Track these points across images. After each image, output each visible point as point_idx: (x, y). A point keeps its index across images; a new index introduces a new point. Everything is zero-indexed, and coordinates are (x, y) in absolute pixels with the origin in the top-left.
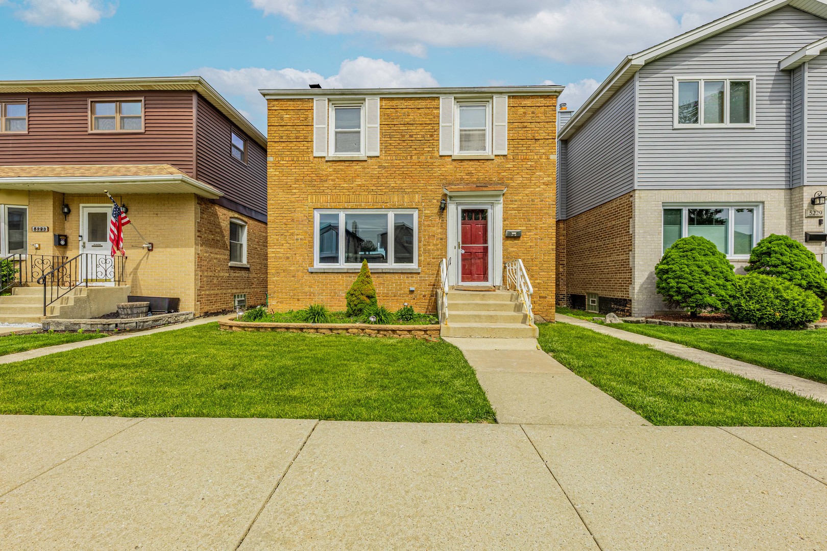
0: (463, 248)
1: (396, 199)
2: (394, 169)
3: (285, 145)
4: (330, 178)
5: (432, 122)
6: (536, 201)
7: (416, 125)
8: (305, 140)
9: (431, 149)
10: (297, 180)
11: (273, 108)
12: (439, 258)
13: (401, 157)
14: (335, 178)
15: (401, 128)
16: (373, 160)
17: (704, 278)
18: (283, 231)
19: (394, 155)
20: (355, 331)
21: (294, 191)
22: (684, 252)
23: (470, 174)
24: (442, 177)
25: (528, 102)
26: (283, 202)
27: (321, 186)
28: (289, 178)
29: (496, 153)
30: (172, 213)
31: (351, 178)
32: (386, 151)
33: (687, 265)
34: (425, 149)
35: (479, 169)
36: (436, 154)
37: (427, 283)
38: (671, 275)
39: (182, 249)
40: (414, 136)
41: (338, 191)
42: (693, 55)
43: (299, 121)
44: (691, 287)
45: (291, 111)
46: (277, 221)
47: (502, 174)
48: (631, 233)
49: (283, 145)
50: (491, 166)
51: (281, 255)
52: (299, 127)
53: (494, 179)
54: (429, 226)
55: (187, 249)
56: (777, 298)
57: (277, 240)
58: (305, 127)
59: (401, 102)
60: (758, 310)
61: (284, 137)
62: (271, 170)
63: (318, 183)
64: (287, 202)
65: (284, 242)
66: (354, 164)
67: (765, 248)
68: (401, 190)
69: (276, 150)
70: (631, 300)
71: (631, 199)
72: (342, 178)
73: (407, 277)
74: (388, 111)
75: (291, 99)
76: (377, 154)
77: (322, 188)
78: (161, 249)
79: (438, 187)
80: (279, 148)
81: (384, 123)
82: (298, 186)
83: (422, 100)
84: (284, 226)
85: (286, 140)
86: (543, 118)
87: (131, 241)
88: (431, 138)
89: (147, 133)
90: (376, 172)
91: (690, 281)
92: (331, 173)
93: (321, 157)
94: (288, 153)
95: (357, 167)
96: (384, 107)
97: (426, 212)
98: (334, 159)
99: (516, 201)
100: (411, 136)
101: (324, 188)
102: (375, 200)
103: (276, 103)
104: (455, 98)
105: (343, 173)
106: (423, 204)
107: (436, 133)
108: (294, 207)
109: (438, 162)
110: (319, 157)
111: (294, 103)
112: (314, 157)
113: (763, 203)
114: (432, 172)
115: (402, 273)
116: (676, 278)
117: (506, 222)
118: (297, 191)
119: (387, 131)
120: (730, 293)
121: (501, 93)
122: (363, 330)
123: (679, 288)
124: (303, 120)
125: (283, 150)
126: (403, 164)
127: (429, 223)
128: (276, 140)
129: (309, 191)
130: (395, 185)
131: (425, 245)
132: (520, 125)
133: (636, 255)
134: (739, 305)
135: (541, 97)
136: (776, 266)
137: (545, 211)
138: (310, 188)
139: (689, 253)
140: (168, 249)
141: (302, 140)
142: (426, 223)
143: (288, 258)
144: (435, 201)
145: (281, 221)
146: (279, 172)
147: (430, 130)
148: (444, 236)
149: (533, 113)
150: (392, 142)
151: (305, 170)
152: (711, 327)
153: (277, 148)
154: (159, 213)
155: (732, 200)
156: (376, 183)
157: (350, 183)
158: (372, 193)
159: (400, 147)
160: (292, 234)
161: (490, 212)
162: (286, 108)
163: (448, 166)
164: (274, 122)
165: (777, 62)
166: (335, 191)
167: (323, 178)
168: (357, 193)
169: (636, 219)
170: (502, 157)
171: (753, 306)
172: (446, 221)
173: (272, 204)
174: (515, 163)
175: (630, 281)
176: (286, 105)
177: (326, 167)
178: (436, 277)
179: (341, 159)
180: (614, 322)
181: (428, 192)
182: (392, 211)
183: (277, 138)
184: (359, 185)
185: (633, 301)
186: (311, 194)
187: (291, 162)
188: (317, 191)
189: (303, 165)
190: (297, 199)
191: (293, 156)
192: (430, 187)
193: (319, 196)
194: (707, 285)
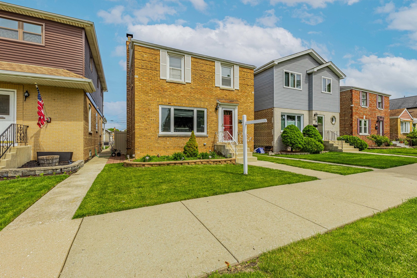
0: (224, 126)
1: (198, 103)
2: (197, 90)
3: (145, 71)
4: (168, 90)
5: (212, 72)
6: (248, 109)
7: (206, 72)
8: (156, 70)
9: (212, 83)
10: (151, 90)
11: (138, 50)
12: (215, 131)
13: (200, 85)
14: (171, 91)
15: (200, 72)
16: (188, 85)
17: (298, 138)
18: (143, 115)
19: (197, 83)
20: (205, 163)
21: (150, 95)
22: (291, 130)
23: (226, 95)
24: (216, 96)
25: (245, 70)
26: (144, 100)
27: (164, 94)
28: (147, 88)
29: (235, 88)
30: (66, 99)
31: (178, 91)
32: (194, 81)
33: (293, 134)
34: (210, 83)
35: (229, 94)
36: (214, 86)
37: (211, 141)
38: (288, 138)
39: (74, 122)
40: (205, 76)
41: (172, 97)
42: (288, 63)
43: (152, 60)
44: (294, 142)
45: (148, 53)
46: (140, 109)
47: (237, 97)
48: (272, 122)
49: (143, 70)
50: (233, 93)
51: (143, 128)
52: (152, 62)
53: (235, 99)
54: (211, 116)
55: (78, 122)
56: (315, 144)
57: (141, 120)
58: (155, 63)
59: (200, 60)
60: (311, 148)
61: (144, 66)
62: (137, 82)
63: (162, 92)
64: (146, 100)
65: (144, 121)
66: (180, 85)
67: (307, 129)
68: (200, 100)
69: (140, 73)
70: (273, 147)
71: (272, 110)
72: (174, 91)
73: (203, 139)
74: (195, 63)
75: (148, 48)
76: (190, 82)
77: (164, 95)
78: (57, 122)
79: (214, 100)
80: (141, 71)
81: (193, 68)
82: (152, 92)
83: (208, 61)
84: (144, 112)
85: (146, 68)
86: (250, 77)
87: (32, 116)
88: (212, 78)
89: (46, 46)
90: (189, 90)
91: (294, 140)
92: (169, 88)
93: (164, 80)
94: (147, 75)
95: (181, 87)
96: (193, 61)
97: (210, 110)
98: (171, 81)
99: (242, 108)
100: (204, 76)
101: (165, 95)
102: (189, 103)
103: (140, 48)
104: (221, 63)
105: (175, 88)
106: (209, 107)
107: (214, 76)
108: (150, 103)
109: (214, 89)
110: (163, 79)
111: (150, 50)
112: (160, 79)
113: (303, 114)
114: (212, 93)
115: (201, 137)
116: (290, 138)
117: (239, 116)
118: (151, 95)
119: (194, 72)
120: (304, 143)
121: (237, 65)
122: (208, 162)
123: (291, 142)
124: (154, 60)
125: (144, 73)
126: (201, 88)
127: (211, 115)
128: (139, 67)
129: (157, 95)
130: (197, 97)
131: (209, 125)
132: (243, 79)
133: (275, 130)
134: (306, 147)
135: (249, 69)
136: (311, 135)
137: (251, 113)
138: (158, 94)
139: (292, 130)
140: (64, 122)
141: (154, 69)
142: (210, 115)
143: (146, 129)
144: (214, 106)
145: (143, 109)
146: (142, 84)
147: (212, 75)
148: (217, 121)
149: (247, 75)
150: (196, 77)
151: (155, 85)
152: (300, 154)
153: (140, 71)
154: (56, 99)
155: (297, 113)
156: (190, 95)
157: (178, 94)
158: (188, 100)
159: (200, 80)
160: (149, 117)
161: (233, 112)
162: (145, 52)
163: (218, 91)
164: (138, 57)
165: (306, 70)
166: (170, 97)
167: (165, 90)
168: (181, 99)
169: (275, 117)
170: (237, 90)
171: (310, 147)
172: (218, 115)
173: (137, 101)
174: (241, 93)
175: (272, 139)
176: (145, 50)
177: (166, 85)
178: (214, 139)
179: (174, 82)
180: (272, 154)
181: (211, 102)
182: (196, 109)
183: (140, 66)
184: (182, 95)
185: (274, 147)
186: (159, 97)
187: (148, 80)
188: (162, 96)
189: (154, 82)
190: (151, 99)
191: (149, 77)
192: (212, 100)
193: (163, 99)
194: (299, 141)
